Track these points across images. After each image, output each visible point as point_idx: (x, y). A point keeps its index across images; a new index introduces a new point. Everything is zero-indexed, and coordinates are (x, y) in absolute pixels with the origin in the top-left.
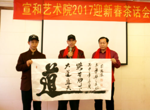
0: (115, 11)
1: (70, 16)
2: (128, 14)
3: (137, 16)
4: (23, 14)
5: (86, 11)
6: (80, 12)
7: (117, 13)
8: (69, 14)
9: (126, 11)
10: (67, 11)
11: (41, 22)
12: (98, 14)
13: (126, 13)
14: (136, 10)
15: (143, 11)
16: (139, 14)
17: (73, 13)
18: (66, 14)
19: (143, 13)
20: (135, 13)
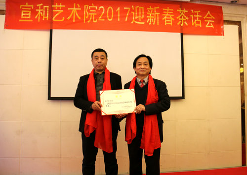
0: (164, 16)
1: (95, 23)
2: (183, 20)
3: (196, 25)
4: (20, 20)
5: (119, 15)
6: (110, 18)
7: (167, 19)
8: (92, 20)
9: (181, 17)
10: (90, 16)
11: (48, 33)
12: (138, 20)
13: (180, 19)
14: (195, 16)
15: (204, 18)
16: (199, 22)
17: (100, 19)
18: (88, 20)
19: (205, 21)
20: (194, 21)
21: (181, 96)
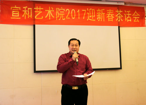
0: (108, 15)
1: (63, 20)
2: (119, 18)
3: (128, 20)
5: (79, 15)
6: (73, 17)
7: (109, 17)
8: (62, 18)
9: (118, 16)
10: (60, 15)
12: (91, 18)
15: (133, 15)
16: (130, 18)
17: (67, 18)
18: (59, 18)
19: (134, 17)
20: (126, 18)
21: (120, 67)
